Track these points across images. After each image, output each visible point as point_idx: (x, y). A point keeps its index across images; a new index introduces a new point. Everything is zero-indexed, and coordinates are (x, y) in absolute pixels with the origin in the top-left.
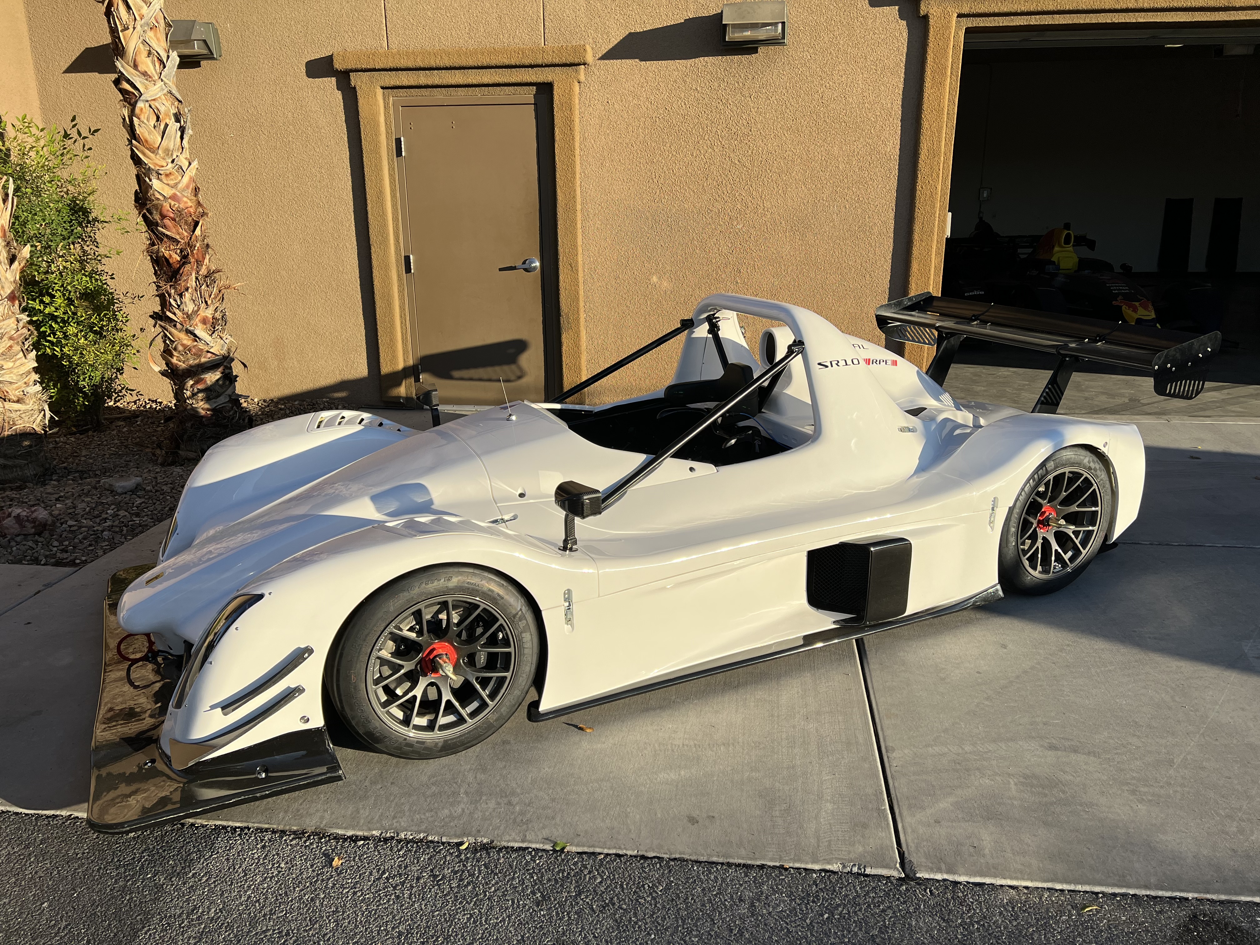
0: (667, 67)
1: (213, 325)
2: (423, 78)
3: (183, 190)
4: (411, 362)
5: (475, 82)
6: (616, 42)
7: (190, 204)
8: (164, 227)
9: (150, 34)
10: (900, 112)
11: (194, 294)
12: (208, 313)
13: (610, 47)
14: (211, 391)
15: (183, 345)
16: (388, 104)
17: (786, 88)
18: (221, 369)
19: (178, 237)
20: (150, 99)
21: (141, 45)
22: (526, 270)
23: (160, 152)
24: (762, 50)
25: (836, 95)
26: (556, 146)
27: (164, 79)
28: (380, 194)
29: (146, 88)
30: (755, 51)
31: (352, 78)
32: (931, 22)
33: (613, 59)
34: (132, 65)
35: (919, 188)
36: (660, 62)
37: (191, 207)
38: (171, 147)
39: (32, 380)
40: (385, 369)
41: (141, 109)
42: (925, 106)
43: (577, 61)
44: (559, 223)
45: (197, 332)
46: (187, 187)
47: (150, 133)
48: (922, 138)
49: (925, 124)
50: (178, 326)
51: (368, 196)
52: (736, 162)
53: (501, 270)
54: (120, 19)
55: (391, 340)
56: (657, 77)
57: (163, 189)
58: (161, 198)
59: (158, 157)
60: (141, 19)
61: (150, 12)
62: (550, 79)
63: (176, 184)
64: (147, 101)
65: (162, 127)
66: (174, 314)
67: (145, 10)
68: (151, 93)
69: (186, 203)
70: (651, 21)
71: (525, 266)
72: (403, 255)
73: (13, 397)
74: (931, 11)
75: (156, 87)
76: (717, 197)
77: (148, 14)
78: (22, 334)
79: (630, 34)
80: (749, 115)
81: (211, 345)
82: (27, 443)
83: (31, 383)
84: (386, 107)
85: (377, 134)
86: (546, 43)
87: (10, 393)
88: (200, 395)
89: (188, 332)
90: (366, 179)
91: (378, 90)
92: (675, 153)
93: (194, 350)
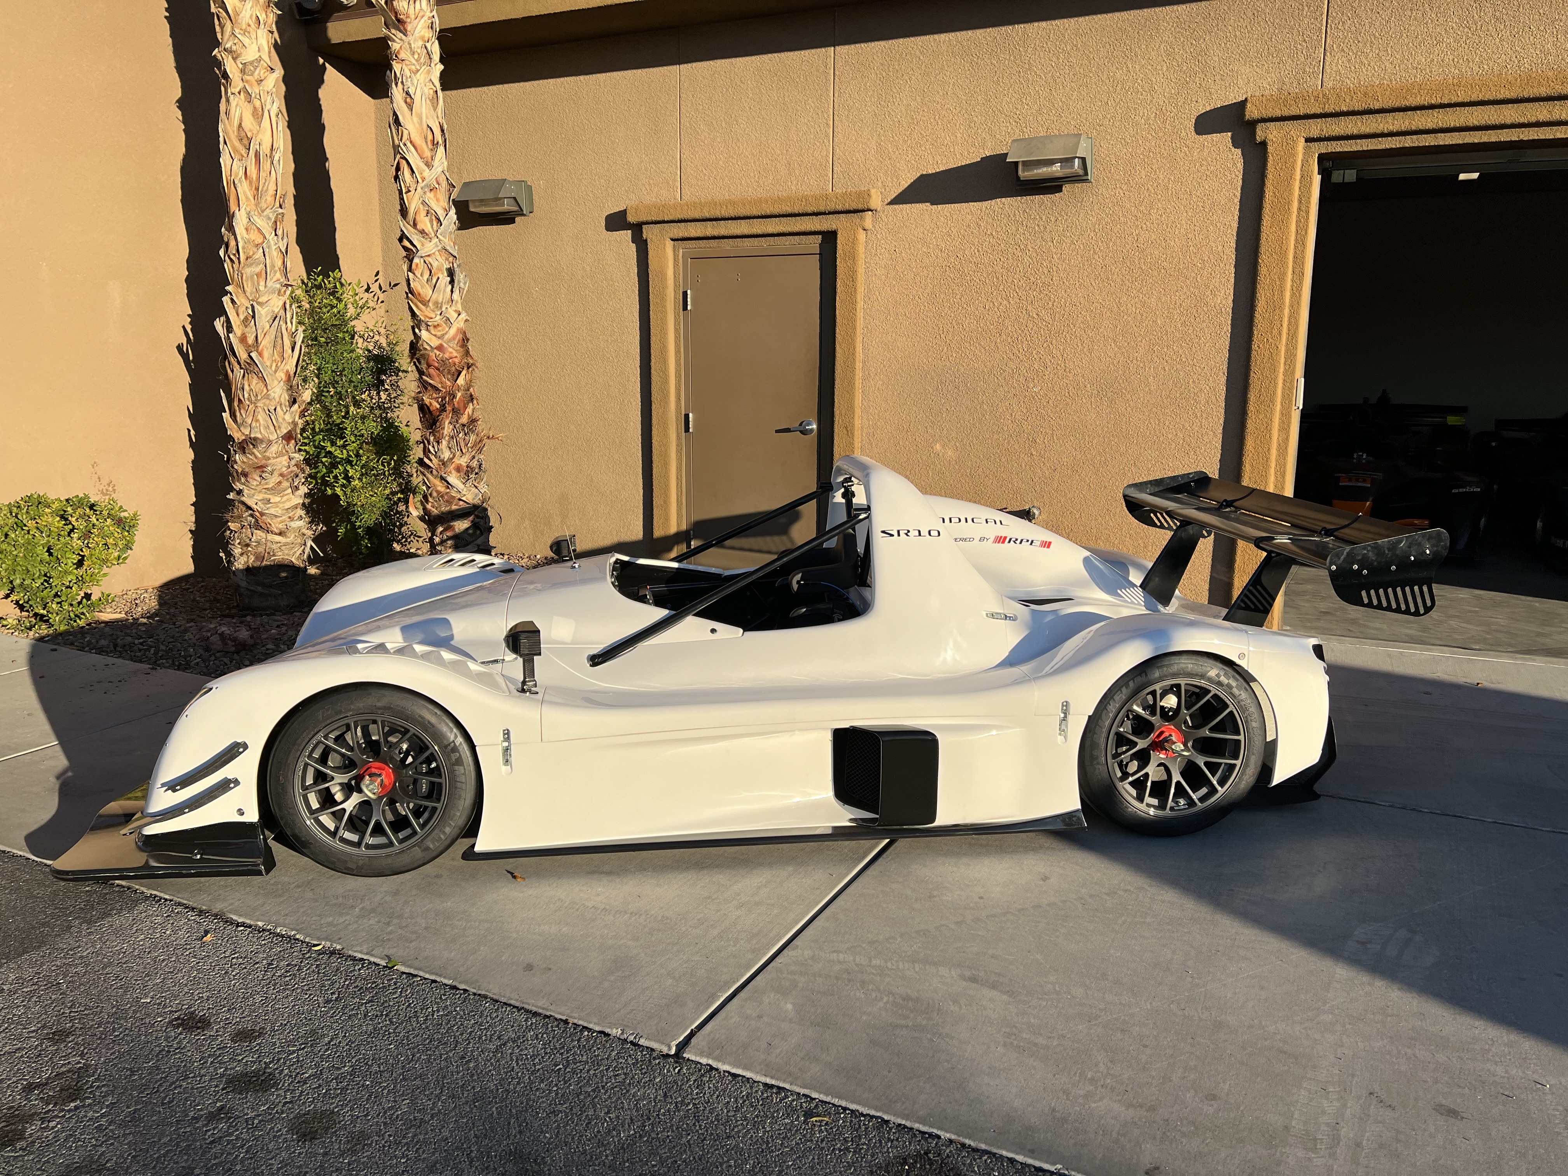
0: (960, 211)
1: (467, 473)
2: (710, 229)
3: (450, 341)
4: (684, 527)
5: (760, 232)
6: (906, 185)
7: (455, 354)
8: (429, 376)
9: (430, 195)
10: (1234, 257)
11: (451, 442)
12: (463, 461)
13: (900, 191)
14: (459, 539)
15: (437, 491)
16: (678, 256)
17: (1095, 231)
18: (471, 518)
19: (439, 386)
20: (423, 255)
21: (421, 206)
22: (801, 432)
23: (430, 304)
24: (1066, 188)
25: (1154, 237)
26: (837, 298)
27: (439, 236)
28: (664, 349)
29: (423, 245)
30: (1059, 189)
31: (644, 230)
32: (1270, 149)
33: (902, 204)
34: (412, 223)
35: (1254, 347)
36: (952, 205)
37: (456, 357)
38: (440, 300)
39: (297, 515)
40: (658, 533)
41: (417, 265)
42: (1263, 250)
43: (860, 207)
44: (836, 382)
45: (449, 479)
46: (454, 338)
47: (422, 287)
48: (1258, 287)
49: (1263, 270)
50: (435, 472)
51: (652, 351)
52: (1035, 316)
53: (777, 431)
54: (404, 182)
55: (665, 502)
56: (949, 222)
57: (430, 340)
58: (428, 348)
59: (428, 309)
60: (423, 181)
61: (431, 175)
62: (834, 227)
63: (443, 335)
64: (422, 257)
65: (434, 281)
66: (431, 460)
67: (427, 173)
68: (426, 250)
69: (451, 353)
70: (944, 162)
71: (801, 428)
72: (683, 413)
73: (275, 530)
74: (1270, 137)
75: (431, 243)
76: (1011, 355)
77: (429, 176)
78: (292, 472)
79: (922, 176)
80: (1051, 262)
81: (464, 493)
82: (284, 575)
83: (295, 519)
84: (675, 260)
85: (665, 287)
86: (834, 189)
87: (273, 525)
88: (449, 542)
89: (443, 479)
90: (652, 334)
91: (667, 242)
92: (965, 306)
93: (446, 497)
